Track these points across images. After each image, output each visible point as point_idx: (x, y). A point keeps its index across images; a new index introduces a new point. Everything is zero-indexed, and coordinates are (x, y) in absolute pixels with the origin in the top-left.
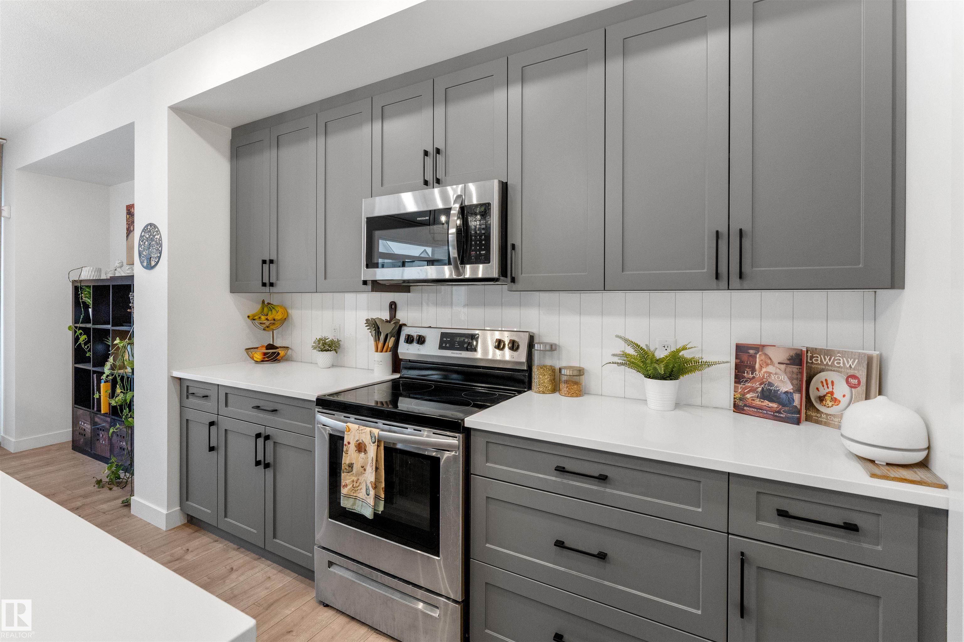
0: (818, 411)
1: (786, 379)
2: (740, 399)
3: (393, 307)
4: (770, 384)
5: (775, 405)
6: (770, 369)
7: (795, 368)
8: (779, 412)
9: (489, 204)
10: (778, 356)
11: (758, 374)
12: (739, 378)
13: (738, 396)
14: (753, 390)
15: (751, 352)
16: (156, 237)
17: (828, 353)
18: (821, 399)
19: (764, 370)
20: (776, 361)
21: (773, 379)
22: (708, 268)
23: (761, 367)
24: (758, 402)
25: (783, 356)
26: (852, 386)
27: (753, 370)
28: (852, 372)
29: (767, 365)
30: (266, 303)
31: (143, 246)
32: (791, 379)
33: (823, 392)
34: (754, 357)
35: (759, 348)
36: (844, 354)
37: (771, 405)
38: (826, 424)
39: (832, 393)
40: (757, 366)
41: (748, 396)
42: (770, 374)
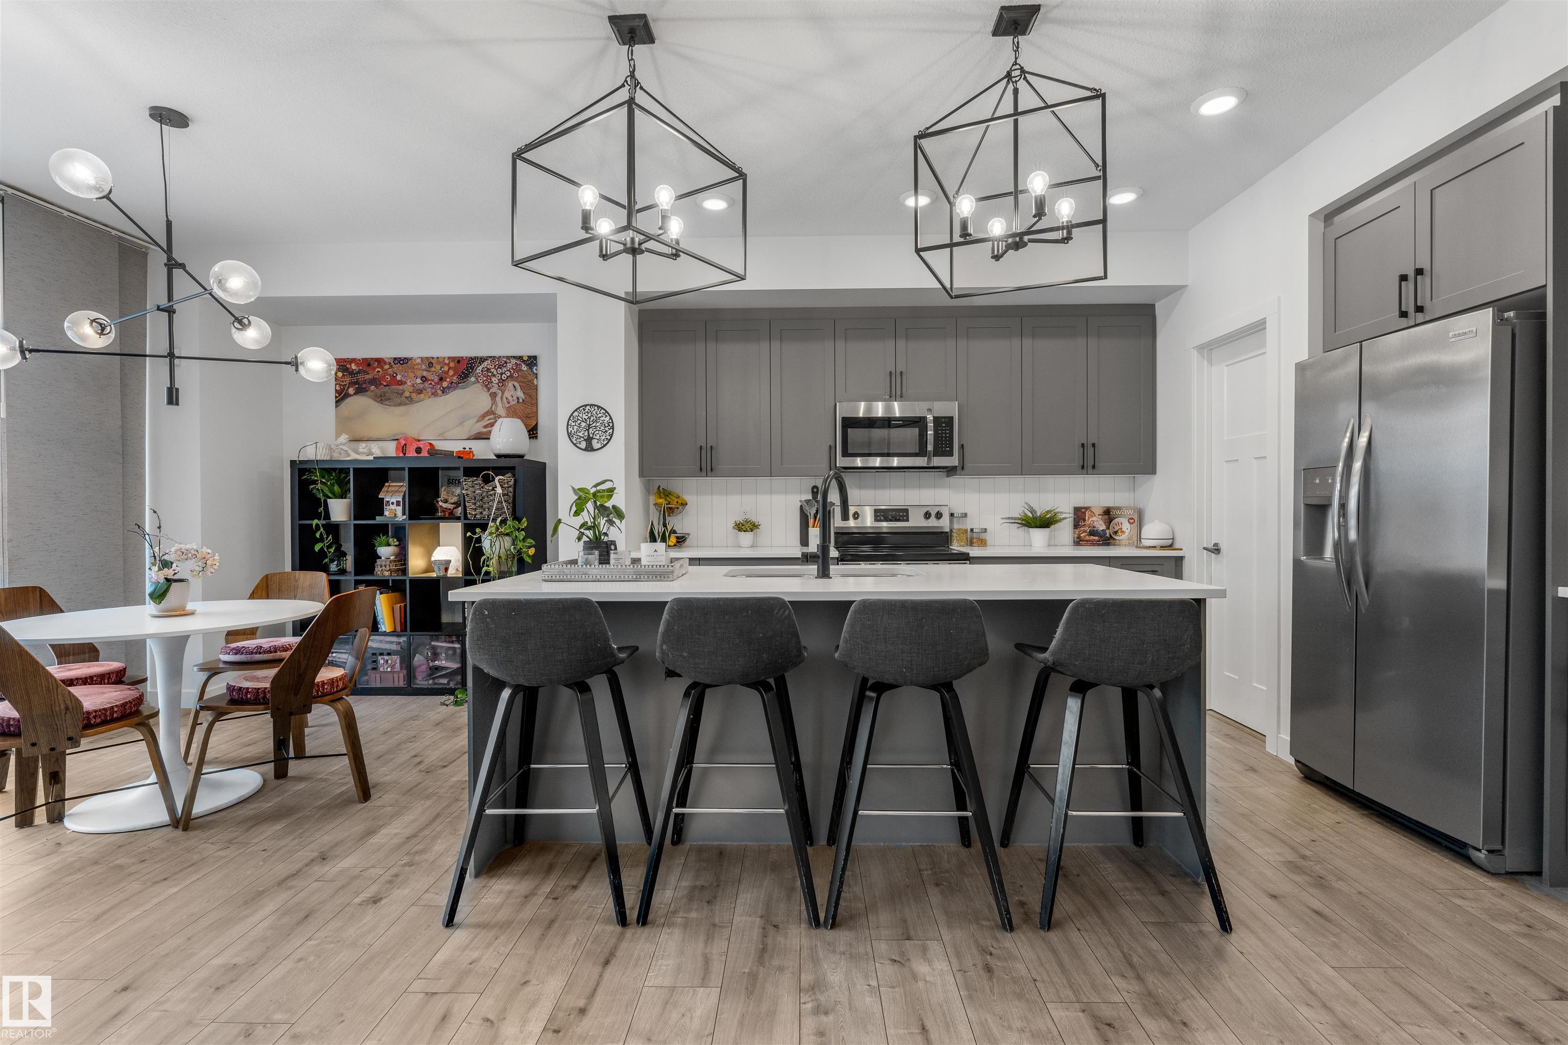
0: (1114, 539)
1: (1103, 523)
2: (1078, 538)
3: (815, 490)
4: (1094, 527)
5: (1097, 538)
6: (1094, 519)
7: (1106, 517)
8: (1099, 541)
9: (952, 418)
10: (1098, 511)
11: (1087, 522)
12: (1076, 526)
13: (1076, 536)
14: (1085, 531)
15: (1083, 510)
16: (601, 419)
17: (1119, 508)
18: (1116, 533)
19: (1090, 520)
20: (1097, 514)
21: (1095, 524)
22: (1078, 462)
23: (1089, 518)
24: (1087, 538)
25: (1100, 511)
26: (1131, 524)
27: (1084, 520)
28: (1130, 516)
29: (1092, 516)
30: (661, 489)
31: (575, 427)
32: (1105, 523)
33: (1116, 529)
34: (1085, 513)
35: (1087, 508)
36: (1128, 508)
37: (1094, 538)
38: (1119, 545)
39: (1121, 529)
40: (1087, 518)
41: (1082, 535)
42: (1094, 521)
